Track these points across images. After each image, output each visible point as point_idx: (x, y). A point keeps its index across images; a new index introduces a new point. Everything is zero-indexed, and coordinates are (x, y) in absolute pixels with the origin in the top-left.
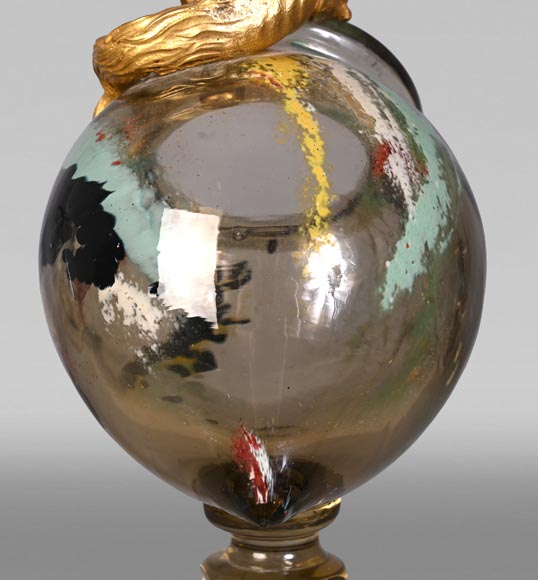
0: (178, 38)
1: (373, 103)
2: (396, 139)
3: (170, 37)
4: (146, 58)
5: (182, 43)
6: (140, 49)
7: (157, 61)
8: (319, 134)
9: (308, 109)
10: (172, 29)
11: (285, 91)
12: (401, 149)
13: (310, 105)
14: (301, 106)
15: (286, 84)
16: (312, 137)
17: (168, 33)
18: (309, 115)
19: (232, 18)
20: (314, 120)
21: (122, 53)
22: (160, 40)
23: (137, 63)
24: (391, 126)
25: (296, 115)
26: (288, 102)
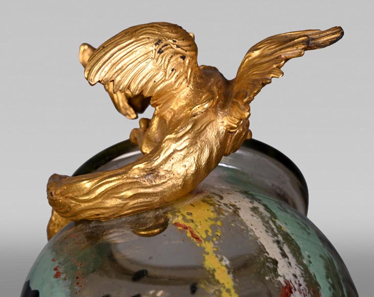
0: (114, 199)
1: (274, 242)
2: (295, 276)
3: (108, 198)
4: (89, 212)
5: (117, 203)
6: (83, 205)
7: (98, 215)
8: (235, 287)
9: (223, 263)
10: (109, 192)
11: (203, 245)
12: (300, 285)
13: (225, 258)
14: (217, 260)
15: (204, 236)
16: (228, 291)
17: (106, 195)
18: (224, 268)
19: (158, 182)
20: (229, 273)
21: (70, 207)
22: (100, 200)
23: (82, 215)
24: (290, 264)
25: (214, 270)
26: (207, 257)
